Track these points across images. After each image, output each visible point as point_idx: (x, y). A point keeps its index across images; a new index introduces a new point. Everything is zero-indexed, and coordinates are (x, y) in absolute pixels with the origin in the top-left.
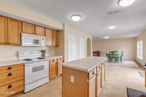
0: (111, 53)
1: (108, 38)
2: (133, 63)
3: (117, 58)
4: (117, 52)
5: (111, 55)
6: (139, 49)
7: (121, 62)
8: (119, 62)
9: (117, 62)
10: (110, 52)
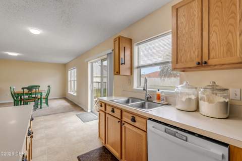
0: (26, 91)
1: (18, 56)
2: (64, 103)
3: (38, 99)
4: (39, 86)
5: (26, 94)
6: (70, 81)
7: (47, 105)
8: (44, 105)
9: (39, 106)
10: (23, 89)
